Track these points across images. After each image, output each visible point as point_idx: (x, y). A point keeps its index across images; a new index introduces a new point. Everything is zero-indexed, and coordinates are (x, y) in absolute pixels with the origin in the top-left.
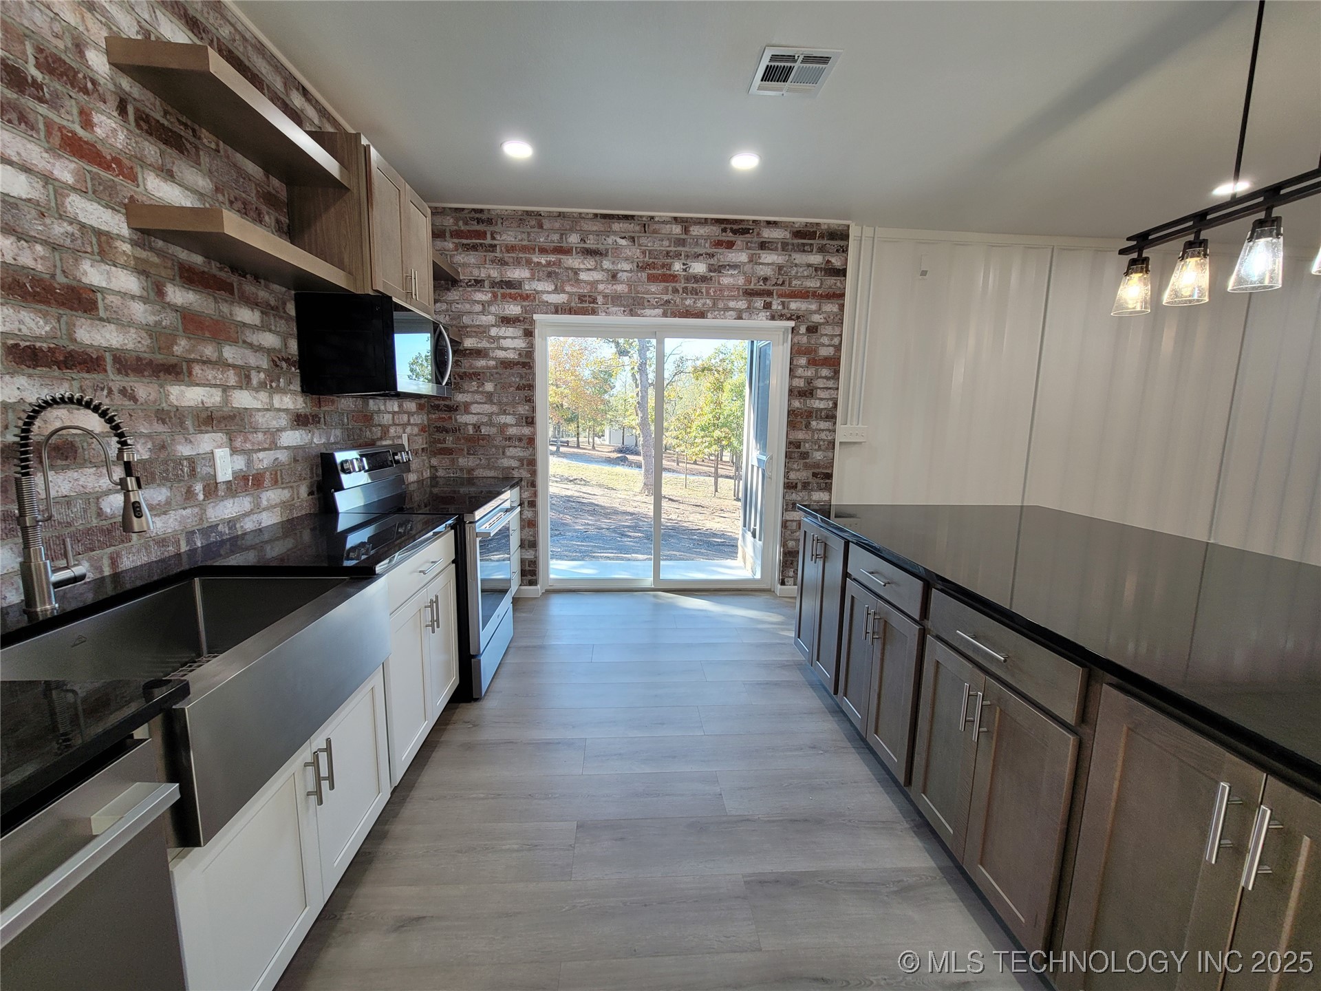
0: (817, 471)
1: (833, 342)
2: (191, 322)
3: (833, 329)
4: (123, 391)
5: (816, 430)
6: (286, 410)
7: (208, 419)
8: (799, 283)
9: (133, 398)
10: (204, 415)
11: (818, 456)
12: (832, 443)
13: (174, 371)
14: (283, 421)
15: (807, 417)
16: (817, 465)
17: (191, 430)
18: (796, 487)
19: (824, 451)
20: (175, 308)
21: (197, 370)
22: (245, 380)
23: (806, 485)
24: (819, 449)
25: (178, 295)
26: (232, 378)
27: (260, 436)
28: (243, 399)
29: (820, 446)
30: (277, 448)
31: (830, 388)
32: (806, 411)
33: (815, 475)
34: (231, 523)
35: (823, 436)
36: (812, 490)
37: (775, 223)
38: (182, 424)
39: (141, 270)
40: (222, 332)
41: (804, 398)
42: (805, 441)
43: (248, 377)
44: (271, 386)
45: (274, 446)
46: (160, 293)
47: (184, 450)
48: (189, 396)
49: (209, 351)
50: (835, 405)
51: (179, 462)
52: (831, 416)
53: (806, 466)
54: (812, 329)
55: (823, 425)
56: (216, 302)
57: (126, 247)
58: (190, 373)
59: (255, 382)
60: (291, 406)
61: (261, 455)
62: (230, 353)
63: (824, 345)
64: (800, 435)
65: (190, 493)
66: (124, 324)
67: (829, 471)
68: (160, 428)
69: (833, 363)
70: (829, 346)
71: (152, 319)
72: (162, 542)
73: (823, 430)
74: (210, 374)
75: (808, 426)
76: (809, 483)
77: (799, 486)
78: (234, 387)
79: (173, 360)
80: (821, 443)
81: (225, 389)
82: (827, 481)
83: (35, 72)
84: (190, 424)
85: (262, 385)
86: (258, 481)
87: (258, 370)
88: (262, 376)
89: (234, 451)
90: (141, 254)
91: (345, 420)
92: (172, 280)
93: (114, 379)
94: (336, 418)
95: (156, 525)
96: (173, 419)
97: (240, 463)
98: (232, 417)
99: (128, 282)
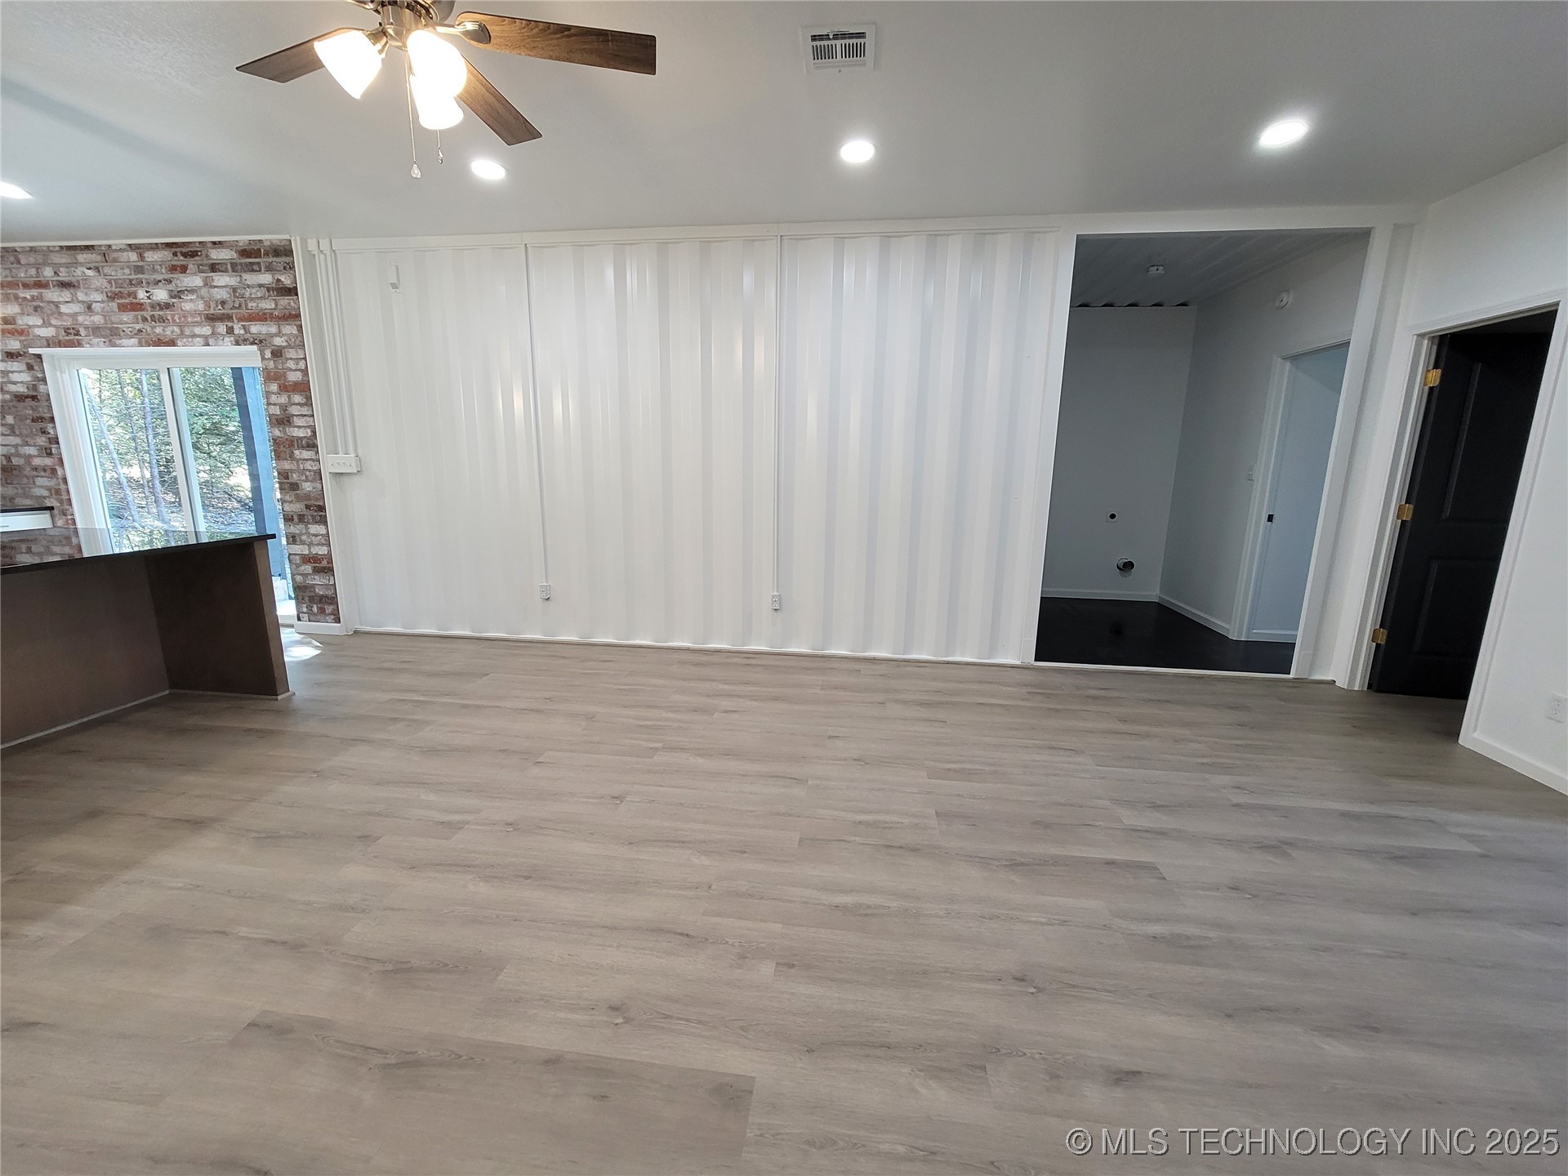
0: (309, 503)
1: (299, 367)
3: (297, 352)
5: (301, 459)
8: (254, 304)
11: (307, 487)
12: (319, 473)
15: (289, 447)
16: (307, 497)
18: (293, 520)
19: (311, 481)
23: (301, 518)
24: (307, 480)
29: (307, 477)
31: (305, 415)
32: (287, 439)
33: (308, 507)
35: (308, 465)
36: (308, 523)
37: (220, 243)
41: (282, 426)
42: (292, 471)
50: (314, 432)
52: (312, 445)
53: (298, 498)
54: (277, 353)
55: (307, 454)
63: (291, 370)
64: (287, 465)
67: (321, 504)
69: (303, 387)
70: (296, 370)
73: (307, 460)
75: (292, 456)
76: (304, 515)
77: (296, 518)
80: (308, 473)
82: (321, 513)
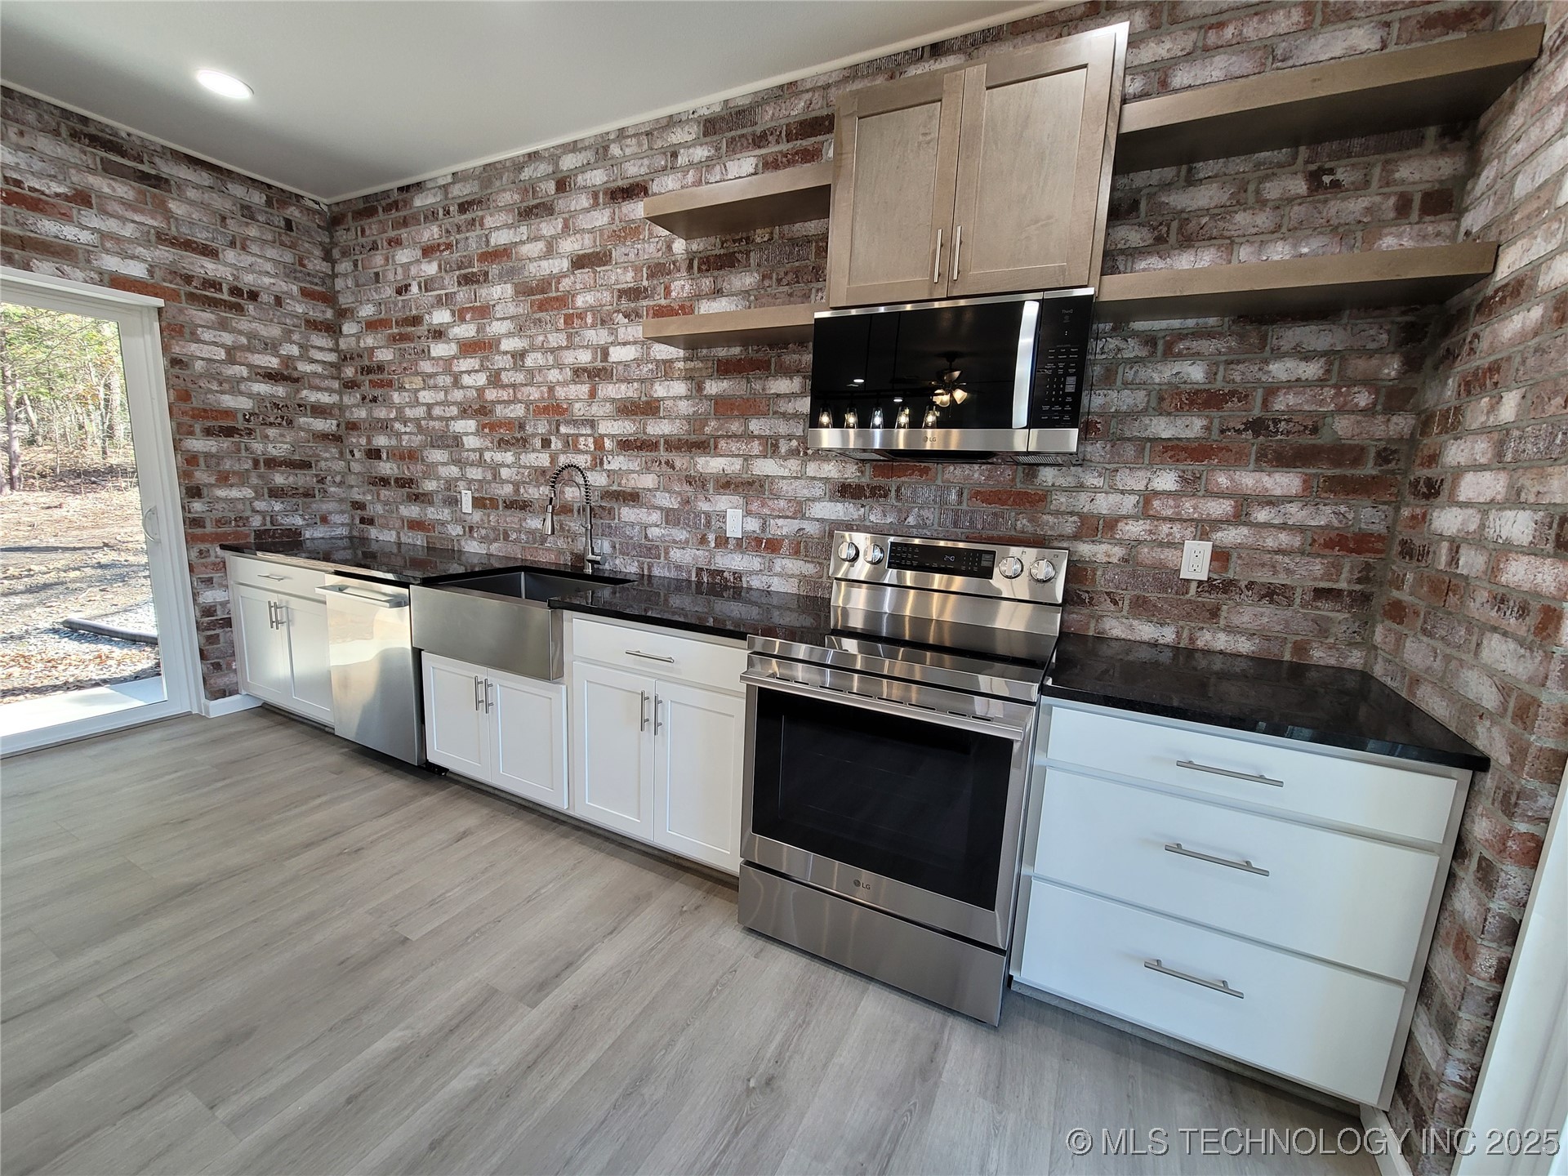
2: (723, 406)
4: (667, 463)
6: (826, 480)
7: (726, 484)
9: (673, 467)
10: (724, 480)
13: (701, 446)
14: (818, 490)
17: (711, 491)
20: (709, 398)
21: (722, 444)
22: (771, 446)
25: (713, 387)
26: (756, 447)
27: (782, 503)
28: (766, 467)
30: (803, 517)
34: (738, 576)
38: (704, 486)
39: (689, 377)
40: (748, 407)
43: (776, 447)
44: (806, 454)
45: (799, 513)
46: (700, 388)
47: (704, 506)
48: (711, 465)
49: (735, 427)
51: (697, 515)
56: (748, 382)
57: (681, 365)
58: (716, 447)
59: (783, 450)
60: (834, 475)
61: (780, 522)
62: (755, 426)
65: (703, 540)
68: (687, 488)
71: (691, 411)
72: (679, 568)
74: (734, 446)
78: (757, 456)
79: (704, 438)
81: (747, 458)
83: (645, 283)
84: (711, 486)
85: (793, 453)
86: (773, 546)
87: (790, 438)
88: (794, 443)
89: (748, 513)
90: (690, 365)
91: (953, 497)
92: (710, 377)
93: (663, 455)
94: (926, 493)
95: (676, 555)
96: (698, 482)
97: (753, 525)
98: (751, 484)
99: (680, 388)
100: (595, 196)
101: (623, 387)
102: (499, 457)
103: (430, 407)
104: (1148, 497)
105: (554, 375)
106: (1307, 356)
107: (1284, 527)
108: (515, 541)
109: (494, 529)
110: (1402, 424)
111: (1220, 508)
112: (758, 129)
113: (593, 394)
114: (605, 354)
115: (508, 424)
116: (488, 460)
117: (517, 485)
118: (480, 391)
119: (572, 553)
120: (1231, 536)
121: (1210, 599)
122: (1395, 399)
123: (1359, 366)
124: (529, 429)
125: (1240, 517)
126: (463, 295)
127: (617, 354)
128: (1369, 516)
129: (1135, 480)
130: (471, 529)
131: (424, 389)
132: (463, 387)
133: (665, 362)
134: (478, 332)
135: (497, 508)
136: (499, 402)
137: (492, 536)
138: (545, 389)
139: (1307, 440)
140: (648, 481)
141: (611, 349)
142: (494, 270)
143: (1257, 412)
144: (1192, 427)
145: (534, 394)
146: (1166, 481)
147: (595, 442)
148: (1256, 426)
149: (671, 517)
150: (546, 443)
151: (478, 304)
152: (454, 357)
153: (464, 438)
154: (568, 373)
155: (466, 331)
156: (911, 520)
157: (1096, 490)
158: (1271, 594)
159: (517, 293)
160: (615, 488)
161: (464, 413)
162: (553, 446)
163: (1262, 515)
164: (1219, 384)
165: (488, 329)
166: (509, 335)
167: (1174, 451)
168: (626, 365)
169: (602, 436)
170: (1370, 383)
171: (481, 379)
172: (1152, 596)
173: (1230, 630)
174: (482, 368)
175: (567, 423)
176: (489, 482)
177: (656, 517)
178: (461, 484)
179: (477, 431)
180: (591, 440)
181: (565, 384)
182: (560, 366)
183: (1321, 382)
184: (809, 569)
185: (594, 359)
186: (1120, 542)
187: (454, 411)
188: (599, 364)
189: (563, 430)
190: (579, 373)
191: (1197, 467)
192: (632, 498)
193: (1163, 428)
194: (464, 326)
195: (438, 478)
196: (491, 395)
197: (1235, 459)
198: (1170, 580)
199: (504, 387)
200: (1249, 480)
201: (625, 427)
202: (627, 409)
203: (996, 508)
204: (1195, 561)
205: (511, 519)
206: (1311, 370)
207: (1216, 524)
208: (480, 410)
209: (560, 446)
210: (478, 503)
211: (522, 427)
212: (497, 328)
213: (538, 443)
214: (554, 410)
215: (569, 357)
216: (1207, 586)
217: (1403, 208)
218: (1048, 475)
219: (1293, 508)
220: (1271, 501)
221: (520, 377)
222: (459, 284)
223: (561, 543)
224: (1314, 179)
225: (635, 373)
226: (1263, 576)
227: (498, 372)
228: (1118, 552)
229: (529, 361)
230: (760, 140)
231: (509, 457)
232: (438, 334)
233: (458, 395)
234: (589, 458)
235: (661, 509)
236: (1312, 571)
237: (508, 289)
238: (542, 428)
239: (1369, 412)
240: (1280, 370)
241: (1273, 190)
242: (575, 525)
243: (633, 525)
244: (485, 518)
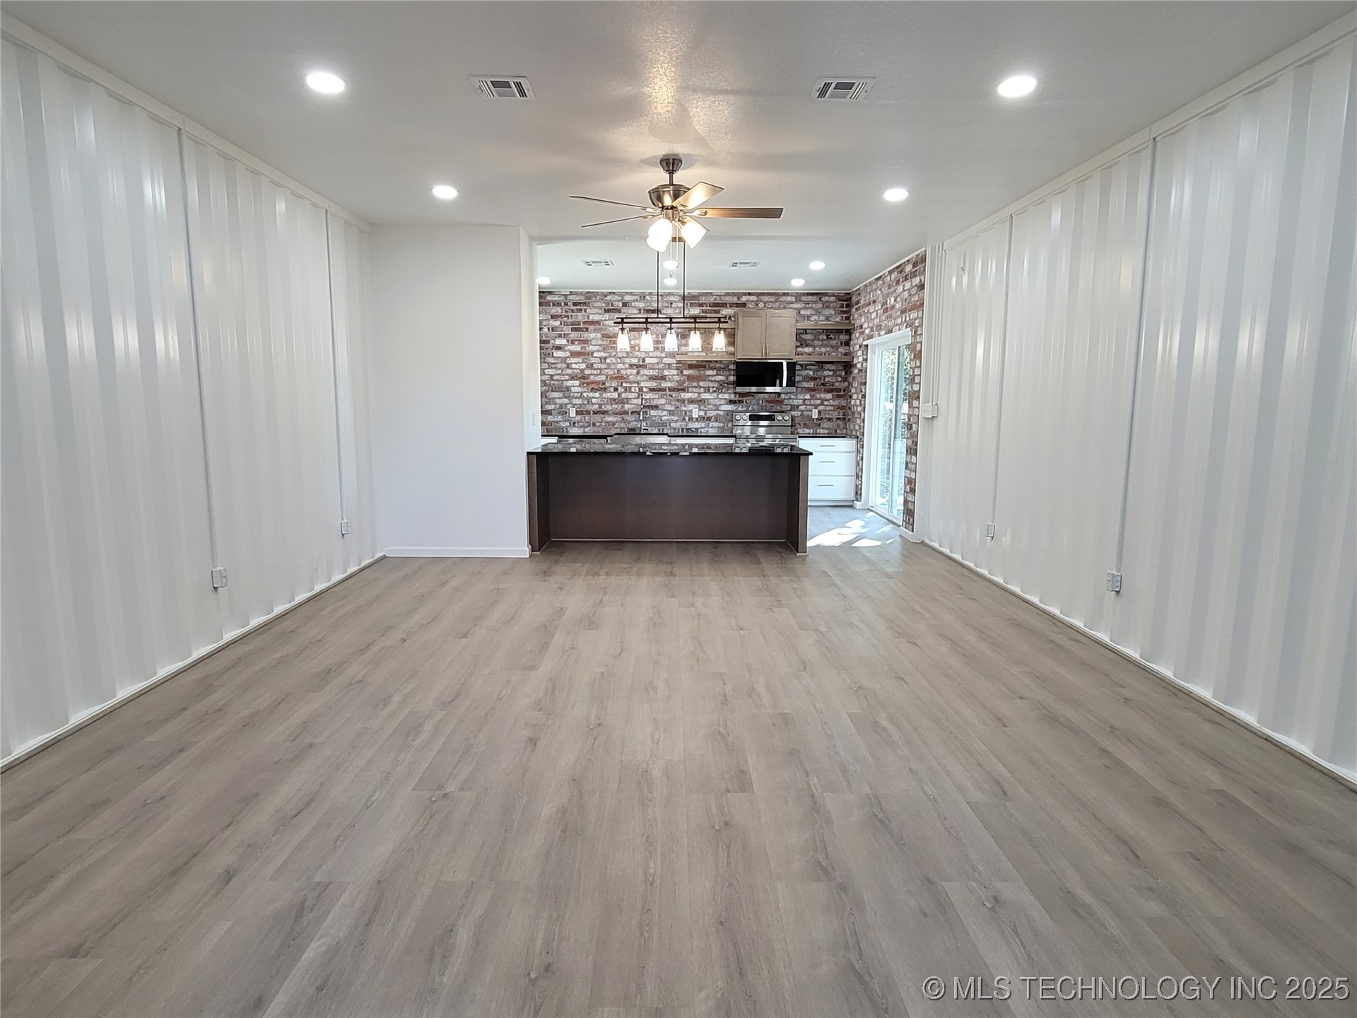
2: (690, 377)
4: (670, 395)
6: (725, 399)
7: (692, 401)
9: (672, 397)
13: (683, 390)
14: (723, 402)
17: (687, 404)
20: (685, 375)
21: (690, 389)
22: (707, 390)
25: (686, 372)
26: (702, 390)
27: (711, 406)
28: (706, 396)
30: (718, 410)
39: (677, 369)
40: (699, 379)
43: (709, 390)
44: (719, 392)
45: (716, 409)
46: (682, 372)
47: (685, 409)
48: (686, 396)
49: (695, 384)
51: (682, 411)
56: (699, 371)
57: (674, 365)
58: (688, 390)
59: (712, 391)
60: (727, 397)
62: (701, 384)
65: (684, 419)
66: (670, 381)
68: (677, 403)
71: (678, 379)
74: (694, 390)
78: (703, 393)
79: (683, 387)
81: (699, 393)
83: (661, 339)
84: (686, 402)
85: (715, 391)
86: (709, 419)
87: (713, 387)
88: (715, 389)
89: (700, 410)
90: (678, 365)
91: (761, 402)
92: (686, 369)
93: (668, 393)
94: (754, 401)
95: (673, 425)
96: (683, 401)
97: (702, 413)
98: (701, 401)
99: (675, 372)
100: (640, 310)
101: (652, 371)
102: (591, 395)
103: (552, 376)
104: (804, 400)
105: (620, 366)
106: (830, 371)
107: (830, 405)
108: (599, 426)
109: (587, 422)
110: (846, 384)
111: (819, 402)
112: (700, 302)
113: (638, 373)
114: (644, 361)
115: (597, 383)
116: (586, 396)
117: (600, 406)
118: (582, 370)
119: (628, 428)
120: (821, 408)
121: (818, 422)
122: (845, 379)
123: (838, 373)
124: (607, 385)
125: (822, 404)
126: (574, 335)
127: (647, 361)
128: (843, 403)
129: (801, 396)
130: (574, 423)
131: (549, 368)
132: (572, 369)
133: (668, 364)
134: (581, 349)
135: (590, 414)
136: (592, 375)
137: (586, 425)
138: (616, 371)
139: (832, 387)
140: (662, 401)
141: (646, 359)
142: (591, 328)
143: (823, 382)
144: (811, 385)
145: (611, 372)
146: (808, 397)
147: (639, 389)
148: (823, 384)
149: (670, 413)
150: (616, 389)
151: (582, 339)
152: (568, 357)
153: (572, 388)
154: (627, 366)
155: (577, 348)
156: (750, 409)
157: (793, 399)
158: (829, 419)
159: (603, 337)
160: (648, 404)
161: (572, 378)
162: (619, 390)
163: (826, 403)
164: (815, 376)
165: (587, 348)
166: (598, 351)
167: (809, 390)
168: (653, 364)
169: (642, 387)
170: (840, 376)
171: (583, 366)
172: (807, 423)
173: (823, 428)
174: (583, 362)
175: (626, 382)
176: (586, 405)
177: (665, 413)
178: (569, 406)
179: (580, 385)
180: (637, 388)
181: (626, 369)
182: (624, 364)
183: (833, 376)
184: (721, 425)
185: (639, 362)
186: (800, 411)
187: (567, 377)
188: (641, 363)
189: (624, 385)
190: (631, 366)
191: (813, 393)
192: (656, 407)
193: (806, 385)
194: (574, 346)
195: (555, 404)
196: (587, 372)
197: (820, 392)
198: (810, 418)
199: (595, 369)
200: (823, 396)
201: (653, 384)
202: (652, 378)
203: (772, 404)
204: (815, 414)
205: (598, 418)
206: (831, 373)
207: (818, 405)
208: (582, 378)
209: (623, 390)
210: (577, 413)
211: (604, 384)
212: (591, 348)
213: (612, 390)
214: (620, 378)
215: (627, 360)
216: (818, 419)
217: (841, 344)
218: (783, 396)
219: (831, 401)
220: (827, 400)
221: (604, 366)
222: (572, 331)
223: (622, 425)
224: (827, 336)
225: (657, 367)
226: (828, 416)
227: (592, 364)
228: (800, 413)
229: (608, 361)
230: (701, 305)
231: (597, 395)
232: (559, 348)
233: (569, 371)
234: (636, 394)
235: (667, 410)
236: (835, 414)
237: (599, 335)
238: (614, 384)
239: (841, 381)
240: (826, 373)
241: (821, 337)
242: (629, 418)
243: (655, 416)
244: (583, 419)
